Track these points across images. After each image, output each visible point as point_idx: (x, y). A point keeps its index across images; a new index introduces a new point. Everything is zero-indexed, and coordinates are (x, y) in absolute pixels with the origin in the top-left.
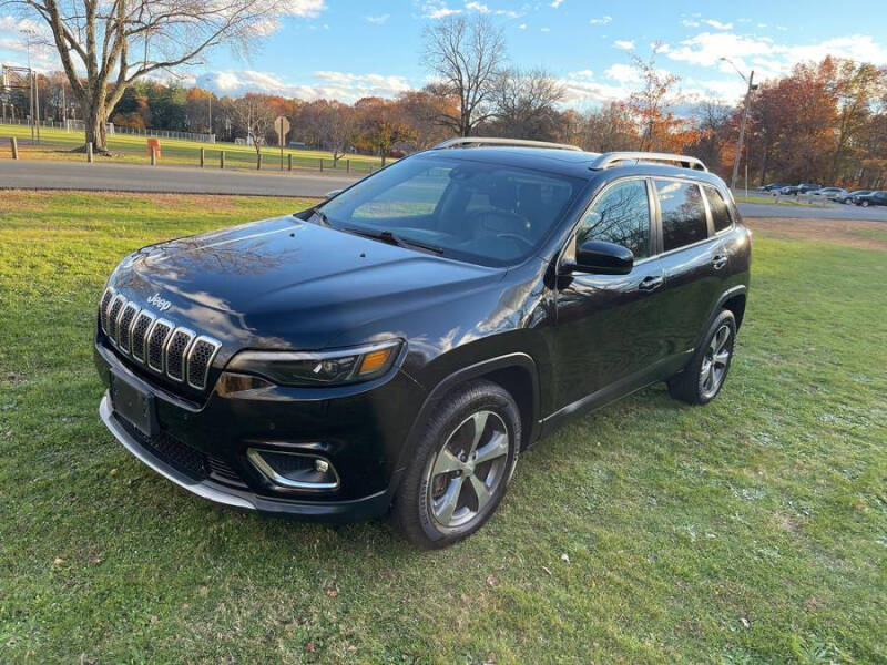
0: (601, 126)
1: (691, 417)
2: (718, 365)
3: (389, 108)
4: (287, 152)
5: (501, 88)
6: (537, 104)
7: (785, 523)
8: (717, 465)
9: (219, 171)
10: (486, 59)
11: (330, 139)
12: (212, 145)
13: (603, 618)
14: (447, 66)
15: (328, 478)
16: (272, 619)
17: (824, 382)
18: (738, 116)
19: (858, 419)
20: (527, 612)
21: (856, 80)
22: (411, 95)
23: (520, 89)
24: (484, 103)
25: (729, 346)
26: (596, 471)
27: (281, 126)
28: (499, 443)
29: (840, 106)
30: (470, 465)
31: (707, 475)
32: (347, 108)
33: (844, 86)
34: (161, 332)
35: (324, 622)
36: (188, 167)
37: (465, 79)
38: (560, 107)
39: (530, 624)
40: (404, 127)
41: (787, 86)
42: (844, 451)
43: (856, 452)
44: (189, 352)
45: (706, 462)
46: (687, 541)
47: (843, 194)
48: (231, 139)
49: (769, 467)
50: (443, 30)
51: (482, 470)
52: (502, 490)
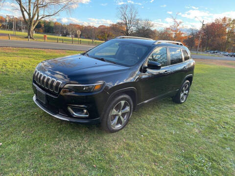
0: (163, 34)
1: (178, 106)
2: (185, 94)
3: (107, 28)
4: (80, 39)
5: (137, 24)
6: (146, 28)
7: (197, 131)
8: (182, 117)
9: (62, 44)
10: (133, 16)
11: (91, 36)
12: (60, 37)
13: (150, 149)
14: (123, 17)
15: (86, 114)
16: (72, 146)
17: (213, 99)
18: (200, 32)
19: (220, 108)
20: (132, 147)
21: (232, 23)
22: (113, 25)
23: (142, 24)
24: (132, 27)
25: (188, 89)
26: (152, 118)
27: (79, 32)
28: (128, 109)
29: (227, 30)
30: (120, 113)
31: (179, 119)
32: (96, 28)
33: (228, 25)
34: (48, 79)
35: (84, 147)
36: (54, 43)
37: (127, 21)
38: (153, 29)
39: (132, 149)
40: (111, 33)
41: (213, 24)
42: (215, 115)
43: (218, 116)
44: (55, 84)
45: (180, 117)
46: (172, 134)
47: (227, 53)
48: (65, 36)
49: (195, 118)
50: (122, 8)
51: (123, 115)
52: (128, 120)
